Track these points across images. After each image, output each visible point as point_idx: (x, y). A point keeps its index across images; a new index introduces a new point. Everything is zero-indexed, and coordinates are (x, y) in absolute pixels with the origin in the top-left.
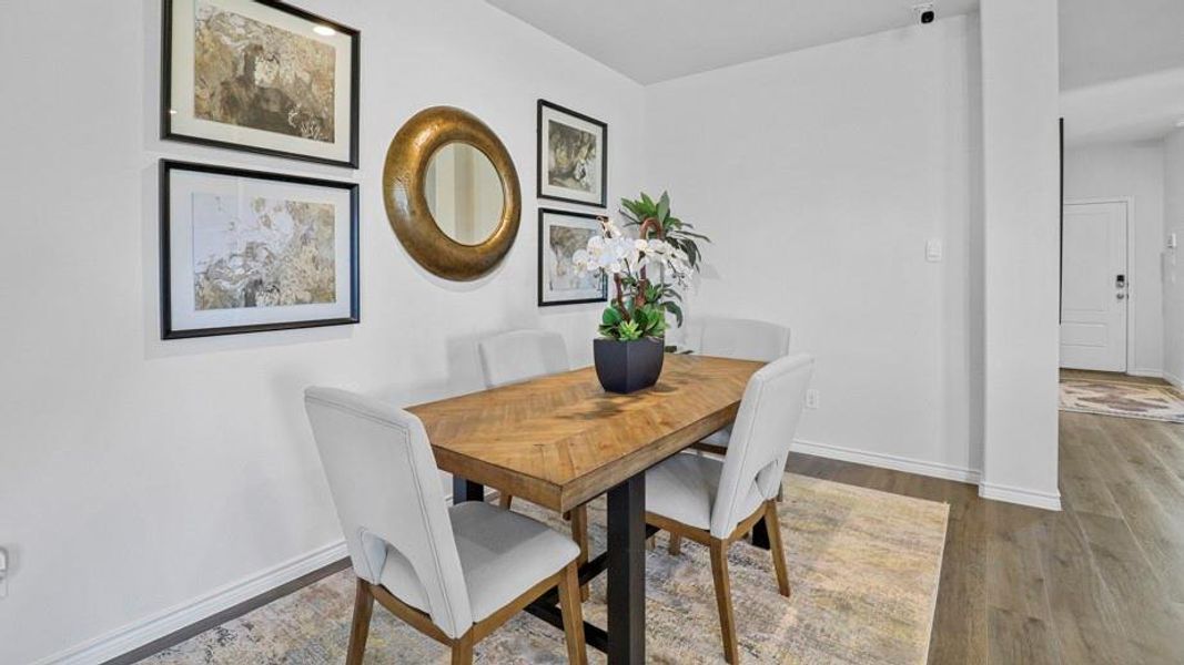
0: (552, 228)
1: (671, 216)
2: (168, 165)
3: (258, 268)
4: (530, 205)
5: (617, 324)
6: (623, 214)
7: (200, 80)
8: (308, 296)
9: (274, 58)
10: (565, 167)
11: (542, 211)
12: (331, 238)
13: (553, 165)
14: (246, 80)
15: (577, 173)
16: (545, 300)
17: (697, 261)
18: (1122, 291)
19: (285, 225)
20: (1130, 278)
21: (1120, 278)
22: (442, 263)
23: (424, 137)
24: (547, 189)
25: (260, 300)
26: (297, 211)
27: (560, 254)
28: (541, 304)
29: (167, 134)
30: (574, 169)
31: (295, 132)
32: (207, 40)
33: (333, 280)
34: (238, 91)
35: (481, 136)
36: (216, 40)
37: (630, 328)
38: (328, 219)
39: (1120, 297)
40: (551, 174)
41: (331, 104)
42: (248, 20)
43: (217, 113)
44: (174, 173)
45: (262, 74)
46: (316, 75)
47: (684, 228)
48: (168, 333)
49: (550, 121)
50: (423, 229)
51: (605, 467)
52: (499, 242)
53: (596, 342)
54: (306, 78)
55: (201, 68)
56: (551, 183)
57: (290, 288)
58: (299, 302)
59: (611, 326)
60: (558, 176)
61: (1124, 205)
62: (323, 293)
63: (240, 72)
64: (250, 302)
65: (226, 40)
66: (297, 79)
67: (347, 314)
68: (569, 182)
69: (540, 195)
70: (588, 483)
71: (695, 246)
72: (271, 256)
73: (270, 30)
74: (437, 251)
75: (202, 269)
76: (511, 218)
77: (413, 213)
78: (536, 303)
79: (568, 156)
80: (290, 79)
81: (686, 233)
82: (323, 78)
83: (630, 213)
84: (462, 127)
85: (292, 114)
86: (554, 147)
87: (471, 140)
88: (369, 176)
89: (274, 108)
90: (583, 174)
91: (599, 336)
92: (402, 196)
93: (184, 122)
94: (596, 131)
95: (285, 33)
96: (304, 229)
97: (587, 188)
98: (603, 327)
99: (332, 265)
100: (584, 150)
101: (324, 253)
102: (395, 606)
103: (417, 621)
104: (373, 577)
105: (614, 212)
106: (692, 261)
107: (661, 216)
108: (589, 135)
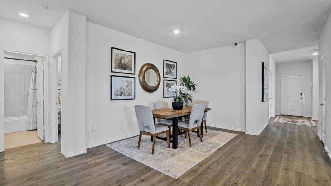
0: (166, 83)
1: (190, 80)
2: (112, 76)
3: (122, 91)
4: (162, 79)
5: (176, 99)
6: (181, 80)
7: (115, 64)
8: (128, 95)
9: (124, 59)
10: (169, 71)
11: (164, 80)
12: (131, 86)
13: (167, 71)
14: (121, 63)
15: (171, 72)
16: (165, 96)
17: (195, 89)
18: (302, 97)
19: (125, 84)
20: (304, 94)
21: (301, 94)
22: (148, 90)
23: (145, 68)
25: (122, 95)
26: (127, 82)
27: (168, 88)
28: (164, 97)
29: (112, 72)
30: (170, 72)
31: (127, 70)
32: (116, 57)
33: (131, 92)
34: (120, 64)
35: (154, 67)
36: (117, 57)
37: (178, 100)
38: (131, 82)
39: (301, 98)
40: (166, 73)
41: (131, 65)
42: (121, 54)
43: (117, 68)
44: (113, 77)
45: (123, 61)
46: (129, 60)
47: (193, 83)
48: (111, 100)
49: (166, 63)
50: (145, 84)
51: (172, 115)
52: (157, 86)
53: (173, 102)
54: (128, 61)
55: (115, 61)
56: (166, 75)
57: (126, 94)
58: (127, 96)
59: (175, 100)
60: (167, 73)
61: (302, 76)
62: (130, 95)
63: (120, 61)
64: (121, 96)
65: (118, 57)
66: (127, 61)
67: (133, 98)
68: (170, 74)
69: (164, 77)
70: (170, 116)
71: (194, 87)
72: (124, 89)
73: (124, 54)
74: (147, 88)
75: (115, 90)
76: (159, 82)
77: (143, 81)
78: (163, 97)
79: (169, 69)
80: (126, 61)
81: (192, 84)
82: (130, 61)
83: (182, 80)
84: (151, 67)
85: (126, 67)
86: (167, 68)
87: (152, 68)
88: (136, 76)
89: (124, 66)
90: (172, 73)
91: (173, 101)
92: (141, 78)
93: (114, 70)
94: (175, 64)
95: (125, 55)
96: (128, 84)
97: (173, 75)
98: (174, 100)
99: (131, 90)
100: (173, 68)
101: (130, 88)
102: (145, 133)
103: (149, 134)
104: (142, 130)
105: (178, 80)
106: (194, 89)
107: (188, 81)
108: (174, 65)
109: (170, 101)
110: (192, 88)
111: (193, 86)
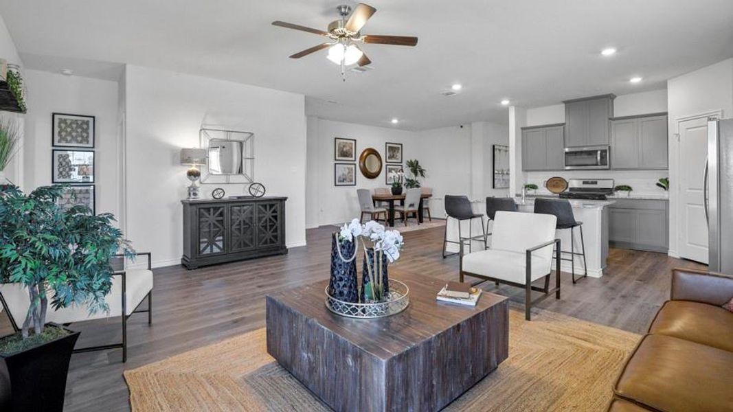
0: (389, 168)
1: (418, 165)
3: (344, 177)
4: (384, 164)
5: (394, 185)
7: (339, 152)
9: (346, 147)
10: (392, 155)
12: (352, 173)
13: (390, 156)
14: (343, 151)
19: (347, 171)
22: (368, 176)
23: (365, 154)
24: (388, 160)
25: (344, 181)
26: (348, 168)
28: (386, 184)
29: (335, 160)
30: (394, 156)
31: (348, 157)
32: (339, 146)
33: (352, 178)
35: (375, 153)
37: (396, 185)
38: (352, 169)
41: (352, 152)
42: (343, 143)
43: (340, 156)
44: (336, 165)
45: (345, 149)
47: (420, 168)
48: (335, 185)
49: (389, 147)
50: (365, 170)
52: (379, 171)
53: (392, 188)
54: (350, 149)
55: (339, 150)
57: (348, 180)
58: (349, 182)
60: (390, 158)
62: (351, 181)
67: (354, 184)
68: (393, 158)
69: (386, 162)
72: (346, 175)
74: (368, 174)
75: (339, 177)
76: (381, 168)
77: (365, 167)
79: (393, 153)
80: (348, 149)
82: (352, 148)
83: (408, 164)
84: (372, 152)
85: (348, 154)
86: (389, 151)
87: (373, 154)
88: (357, 162)
90: (396, 157)
92: (362, 164)
93: (337, 158)
94: (400, 146)
95: (347, 143)
96: (349, 171)
97: (397, 159)
100: (397, 151)
102: (366, 212)
103: (369, 213)
104: (363, 210)
105: (404, 164)
106: (422, 175)
107: (415, 165)
108: (398, 148)
109: (390, 187)
110: (419, 173)
111: (422, 172)
